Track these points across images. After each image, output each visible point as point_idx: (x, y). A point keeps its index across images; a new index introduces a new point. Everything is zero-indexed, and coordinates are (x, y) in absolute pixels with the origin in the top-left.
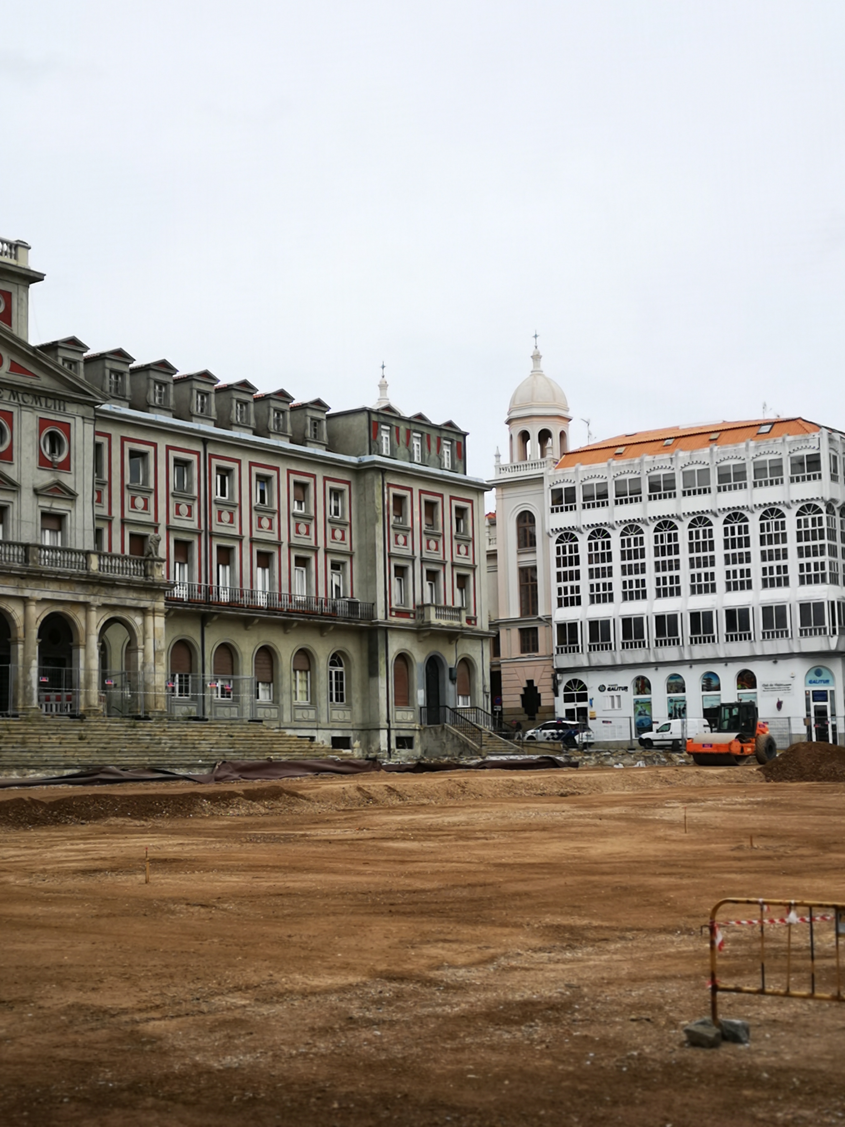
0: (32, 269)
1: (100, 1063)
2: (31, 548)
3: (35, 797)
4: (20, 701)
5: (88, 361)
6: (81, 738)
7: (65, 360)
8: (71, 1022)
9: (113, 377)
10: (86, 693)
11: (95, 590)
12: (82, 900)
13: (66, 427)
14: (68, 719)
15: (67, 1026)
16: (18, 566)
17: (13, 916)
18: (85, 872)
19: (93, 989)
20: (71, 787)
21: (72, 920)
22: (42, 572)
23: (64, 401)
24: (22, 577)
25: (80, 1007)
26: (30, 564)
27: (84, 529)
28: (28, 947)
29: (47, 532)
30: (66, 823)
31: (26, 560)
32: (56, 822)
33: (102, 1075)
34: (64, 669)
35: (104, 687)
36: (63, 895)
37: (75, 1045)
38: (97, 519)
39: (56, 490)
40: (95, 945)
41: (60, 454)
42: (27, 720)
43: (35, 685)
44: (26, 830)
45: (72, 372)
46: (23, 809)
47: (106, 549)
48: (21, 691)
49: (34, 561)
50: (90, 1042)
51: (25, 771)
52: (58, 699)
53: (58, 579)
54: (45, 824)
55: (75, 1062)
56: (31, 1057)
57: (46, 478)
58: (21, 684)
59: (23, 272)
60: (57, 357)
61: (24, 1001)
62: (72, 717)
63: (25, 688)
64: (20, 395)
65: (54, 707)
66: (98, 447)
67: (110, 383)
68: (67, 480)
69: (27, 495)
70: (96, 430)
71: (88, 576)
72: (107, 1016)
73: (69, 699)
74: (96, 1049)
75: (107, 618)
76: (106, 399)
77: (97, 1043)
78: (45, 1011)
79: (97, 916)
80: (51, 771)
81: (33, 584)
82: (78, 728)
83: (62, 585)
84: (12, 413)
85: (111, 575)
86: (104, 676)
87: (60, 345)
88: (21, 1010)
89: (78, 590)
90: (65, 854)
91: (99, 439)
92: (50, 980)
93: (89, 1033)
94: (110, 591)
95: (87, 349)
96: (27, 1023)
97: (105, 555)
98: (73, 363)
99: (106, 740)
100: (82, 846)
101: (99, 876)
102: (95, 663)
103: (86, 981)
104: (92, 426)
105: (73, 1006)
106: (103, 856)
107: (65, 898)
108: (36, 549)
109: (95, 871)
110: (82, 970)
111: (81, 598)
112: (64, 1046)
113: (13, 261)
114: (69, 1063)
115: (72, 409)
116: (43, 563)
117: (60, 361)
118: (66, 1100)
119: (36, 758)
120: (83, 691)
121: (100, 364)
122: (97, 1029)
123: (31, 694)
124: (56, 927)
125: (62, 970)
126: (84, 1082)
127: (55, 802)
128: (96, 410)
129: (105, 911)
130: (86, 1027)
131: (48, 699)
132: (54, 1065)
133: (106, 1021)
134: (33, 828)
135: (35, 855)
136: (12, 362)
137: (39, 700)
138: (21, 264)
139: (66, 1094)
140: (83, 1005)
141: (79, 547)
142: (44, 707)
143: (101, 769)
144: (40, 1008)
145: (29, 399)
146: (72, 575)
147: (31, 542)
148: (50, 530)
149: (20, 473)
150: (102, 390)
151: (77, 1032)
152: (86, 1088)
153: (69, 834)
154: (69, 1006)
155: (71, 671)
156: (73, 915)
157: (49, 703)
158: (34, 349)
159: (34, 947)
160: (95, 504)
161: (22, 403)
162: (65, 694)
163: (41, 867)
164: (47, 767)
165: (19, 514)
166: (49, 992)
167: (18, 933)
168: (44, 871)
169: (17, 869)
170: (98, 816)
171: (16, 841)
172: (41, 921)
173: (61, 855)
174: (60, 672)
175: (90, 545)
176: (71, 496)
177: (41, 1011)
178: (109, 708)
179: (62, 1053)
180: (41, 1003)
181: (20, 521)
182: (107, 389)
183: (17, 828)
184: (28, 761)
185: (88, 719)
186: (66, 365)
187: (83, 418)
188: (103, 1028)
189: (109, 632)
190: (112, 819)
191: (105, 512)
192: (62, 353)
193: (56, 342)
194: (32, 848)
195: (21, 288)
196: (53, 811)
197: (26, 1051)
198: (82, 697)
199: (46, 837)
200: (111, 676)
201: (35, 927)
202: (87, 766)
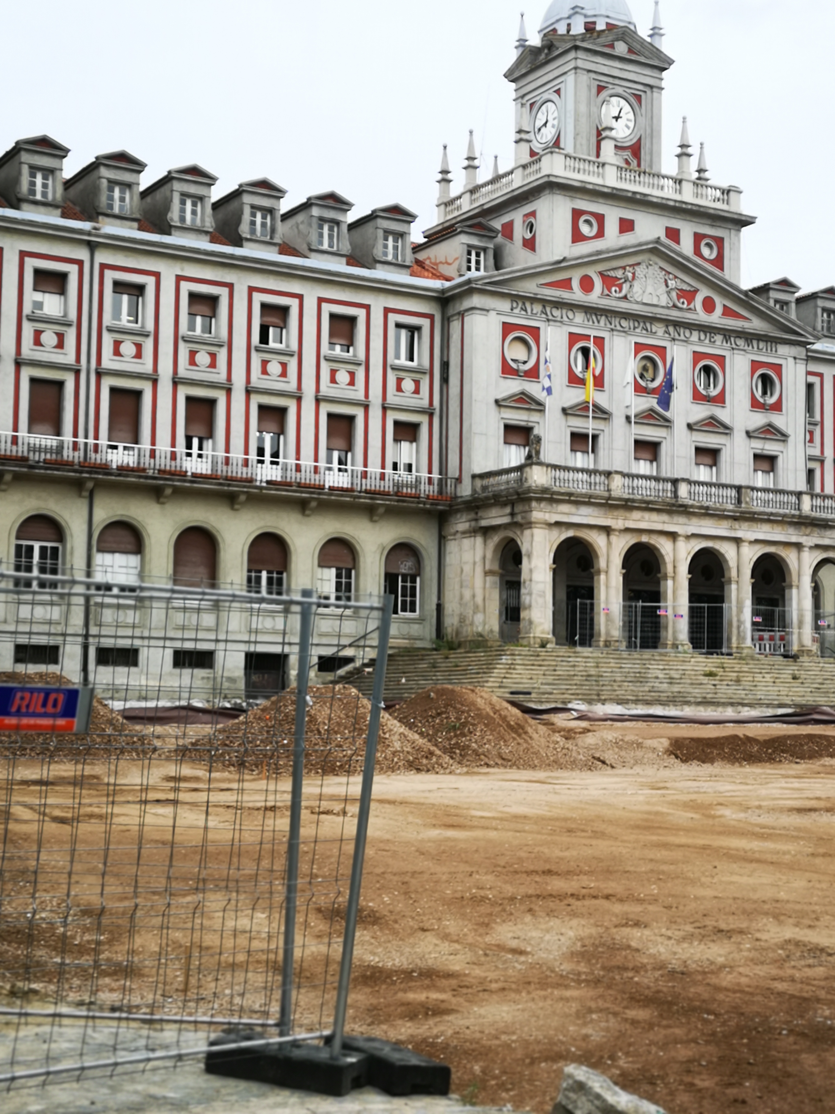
0: (745, 212)
1: (818, 1000)
2: (743, 490)
3: (750, 734)
4: (734, 640)
5: (800, 301)
6: (795, 678)
7: (776, 301)
8: (788, 956)
9: (825, 315)
10: (799, 633)
11: (808, 531)
12: (797, 838)
13: (778, 368)
14: (781, 658)
15: (784, 960)
16: (731, 507)
17: (730, 849)
18: (800, 811)
19: (810, 927)
20: (785, 726)
21: (788, 857)
22: (755, 513)
23: (776, 343)
24: (735, 519)
25: (797, 944)
26: (743, 505)
27: (796, 470)
28: (744, 880)
29: (760, 473)
30: (780, 761)
31: (739, 501)
32: (771, 760)
33: (820, 1011)
34: (777, 609)
35: (817, 628)
36: (778, 832)
37: (793, 980)
38: (810, 459)
39: (768, 432)
40: (811, 884)
41: (771, 395)
42: (741, 658)
43: (748, 625)
44: (741, 766)
45: (783, 313)
46: (738, 745)
47: (818, 490)
48: (735, 631)
49: (747, 503)
50: (807, 978)
51: (740, 708)
52: (771, 638)
53: (769, 519)
54: (760, 761)
55: (792, 996)
56: (749, 986)
57: (759, 419)
58: (735, 624)
59: (736, 217)
60: (768, 298)
61: (741, 932)
62: (785, 656)
63: (739, 627)
64: (732, 339)
65: (767, 646)
66: (810, 387)
67: (823, 321)
68: (778, 420)
69: (739, 436)
70: (809, 369)
71: (800, 516)
72: (824, 955)
73: (782, 638)
74: (813, 985)
75: (819, 559)
76: (818, 338)
77: (815, 979)
78: (762, 944)
79: (813, 855)
80: (765, 709)
81: (745, 525)
82: (790, 668)
83: (775, 525)
84: (724, 357)
85: (823, 515)
86: (817, 616)
87: (772, 286)
88: (739, 940)
89: (791, 530)
90: (779, 791)
91: (811, 379)
92: (766, 914)
93: (806, 970)
94: (823, 532)
95: (798, 288)
96: (745, 954)
97: (817, 496)
98: (784, 304)
99: (820, 681)
100: (796, 785)
101: (814, 815)
102: (808, 603)
103: (803, 917)
104: (804, 366)
105: (790, 941)
106: (817, 795)
107: (780, 835)
108: (749, 490)
109: (810, 810)
110: (798, 907)
111: (794, 539)
112: (781, 979)
113: (725, 207)
114: (787, 997)
115: (783, 350)
116: (755, 504)
117: (772, 303)
118: (784, 1032)
119: (750, 696)
120: (796, 631)
121: (811, 303)
122: (814, 966)
123: (745, 632)
124: (772, 863)
125: (778, 905)
126: (802, 1017)
127: (769, 740)
128: (808, 350)
129: (821, 850)
130: (803, 963)
131: (761, 639)
132: (772, 997)
133: (823, 959)
134: (749, 764)
135: (750, 791)
136: (724, 306)
137: (753, 640)
138: (733, 209)
139: (784, 1026)
140: (799, 941)
141: (791, 488)
142: (758, 646)
143: (815, 709)
144: (757, 940)
145: (741, 342)
146: (784, 516)
147: (743, 483)
148: (763, 471)
149: (732, 416)
150: (814, 329)
151: (794, 967)
152: (804, 1022)
153: (783, 772)
154: (786, 941)
155: (784, 611)
156: (788, 852)
157: (762, 643)
158: (746, 293)
159: (751, 881)
160: (807, 444)
161: (734, 346)
162: (778, 634)
163: (757, 803)
164: (761, 705)
165: (732, 457)
166: (765, 925)
167: (735, 866)
168: (759, 807)
169: (734, 804)
170: (812, 756)
171: (732, 776)
172: (757, 855)
173: (776, 793)
174: (773, 612)
175: (802, 486)
176: (783, 437)
177: (758, 943)
178: (823, 649)
179: (780, 986)
180: (758, 935)
181: (732, 463)
182: (819, 328)
183: (733, 764)
184: (743, 699)
185: (801, 659)
186: (778, 306)
187: (795, 358)
188: (821, 965)
189: (822, 573)
190: (826, 759)
191: (817, 452)
192: (773, 294)
193: (768, 284)
194: (747, 784)
195: (733, 232)
196: (767, 749)
197: (744, 980)
198: (795, 638)
199: (761, 774)
200: (824, 617)
201: (751, 861)
202: (801, 706)
